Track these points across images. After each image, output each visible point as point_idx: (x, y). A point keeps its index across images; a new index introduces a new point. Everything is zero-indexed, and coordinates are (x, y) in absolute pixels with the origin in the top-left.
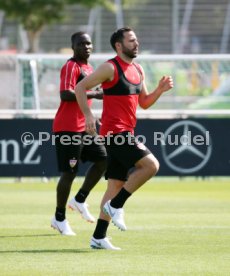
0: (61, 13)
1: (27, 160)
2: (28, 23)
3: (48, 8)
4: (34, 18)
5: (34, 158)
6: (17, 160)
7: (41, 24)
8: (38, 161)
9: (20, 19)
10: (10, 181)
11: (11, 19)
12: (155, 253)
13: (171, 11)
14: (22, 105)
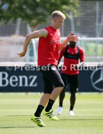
0: (46, 19)
1: (31, 85)
2: (32, 24)
3: (40, 17)
4: (34, 21)
5: (34, 84)
6: (26, 85)
7: (37, 24)
8: (36, 85)
9: (28, 22)
10: (23, 94)
11: (24, 22)
12: (88, 126)
13: (95, 18)
14: (29, 60)
